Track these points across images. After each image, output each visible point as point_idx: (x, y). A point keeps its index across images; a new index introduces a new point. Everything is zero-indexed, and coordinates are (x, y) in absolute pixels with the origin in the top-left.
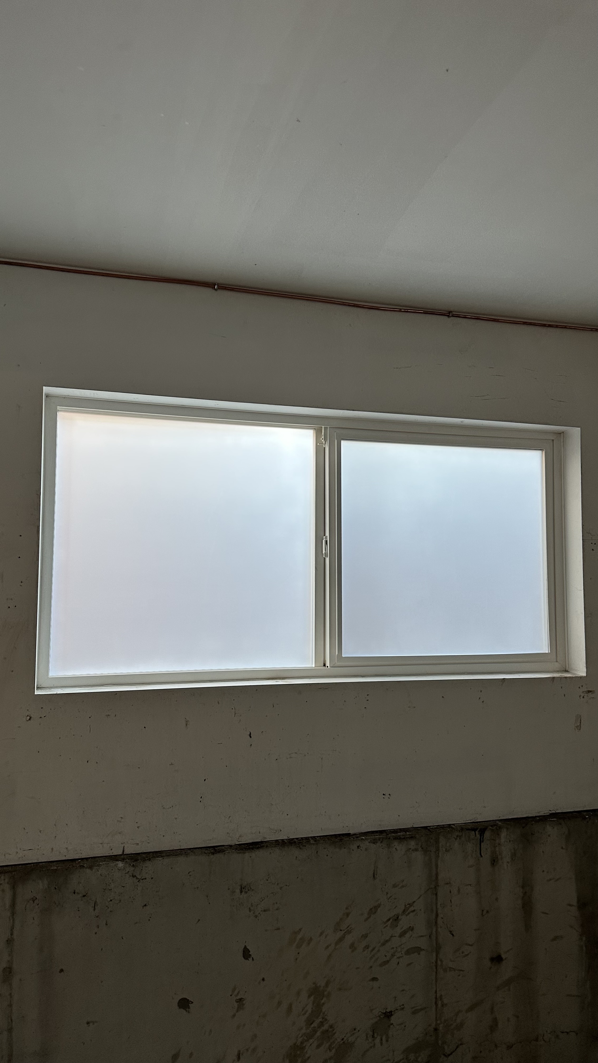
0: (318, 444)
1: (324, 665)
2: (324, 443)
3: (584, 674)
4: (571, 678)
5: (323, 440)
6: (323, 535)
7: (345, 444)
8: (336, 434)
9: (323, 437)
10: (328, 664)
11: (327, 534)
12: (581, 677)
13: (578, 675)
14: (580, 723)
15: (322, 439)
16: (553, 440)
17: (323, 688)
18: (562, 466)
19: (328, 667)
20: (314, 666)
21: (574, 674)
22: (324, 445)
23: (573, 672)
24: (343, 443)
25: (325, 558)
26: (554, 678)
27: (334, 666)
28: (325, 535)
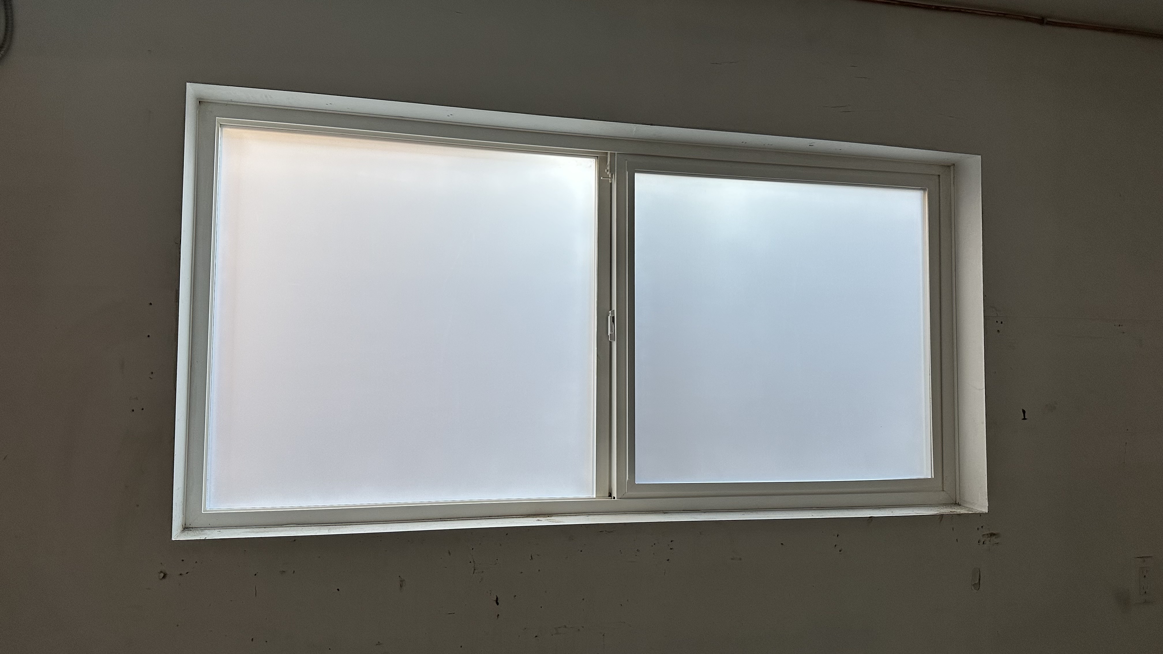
0: (602, 178)
1: (610, 495)
2: (610, 177)
3: (986, 510)
4: (967, 515)
5: (608, 173)
6: (609, 309)
7: (639, 178)
8: (627, 163)
9: (608, 168)
10: (615, 494)
11: (614, 307)
12: (981, 514)
13: (976, 511)
14: (980, 579)
15: (607, 171)
16: (939, 175)
17: (606, 531)
18: (953, 213)
19: (614, 498)
20: (595, 497)
21: (970, 509)
22: (610, 179)
23: (967, 506)
24: (638, 177)
25: (611, 343)
26: (942, 516)
27: (624, 496)
28: (611, 309)
